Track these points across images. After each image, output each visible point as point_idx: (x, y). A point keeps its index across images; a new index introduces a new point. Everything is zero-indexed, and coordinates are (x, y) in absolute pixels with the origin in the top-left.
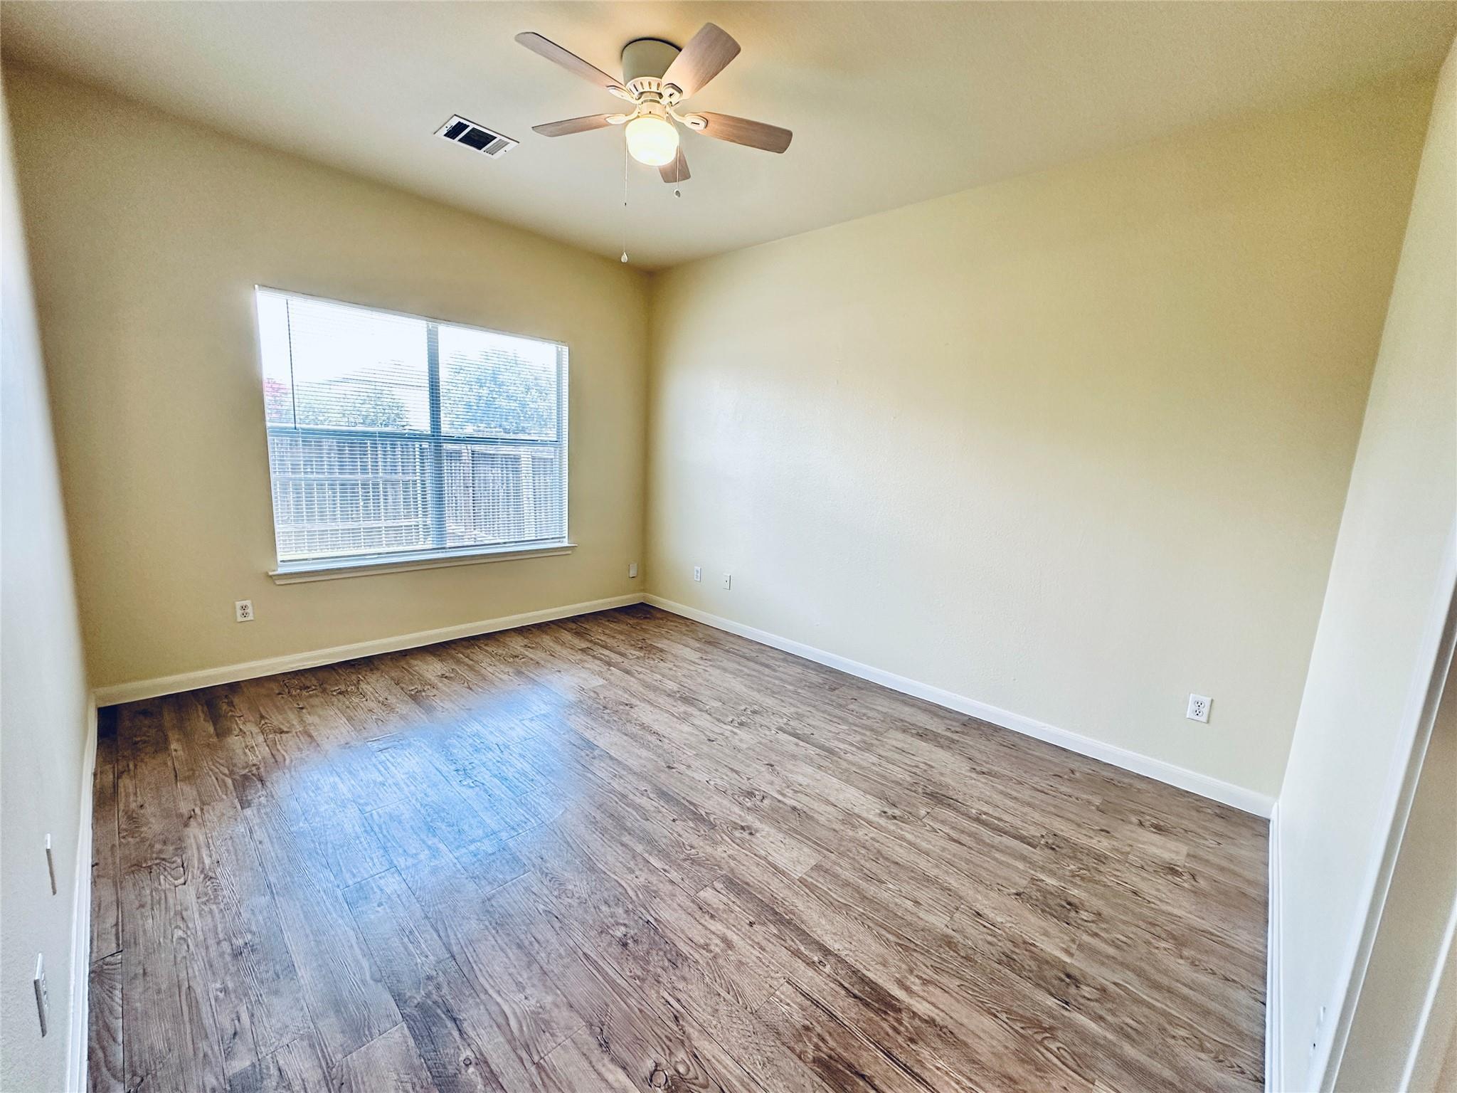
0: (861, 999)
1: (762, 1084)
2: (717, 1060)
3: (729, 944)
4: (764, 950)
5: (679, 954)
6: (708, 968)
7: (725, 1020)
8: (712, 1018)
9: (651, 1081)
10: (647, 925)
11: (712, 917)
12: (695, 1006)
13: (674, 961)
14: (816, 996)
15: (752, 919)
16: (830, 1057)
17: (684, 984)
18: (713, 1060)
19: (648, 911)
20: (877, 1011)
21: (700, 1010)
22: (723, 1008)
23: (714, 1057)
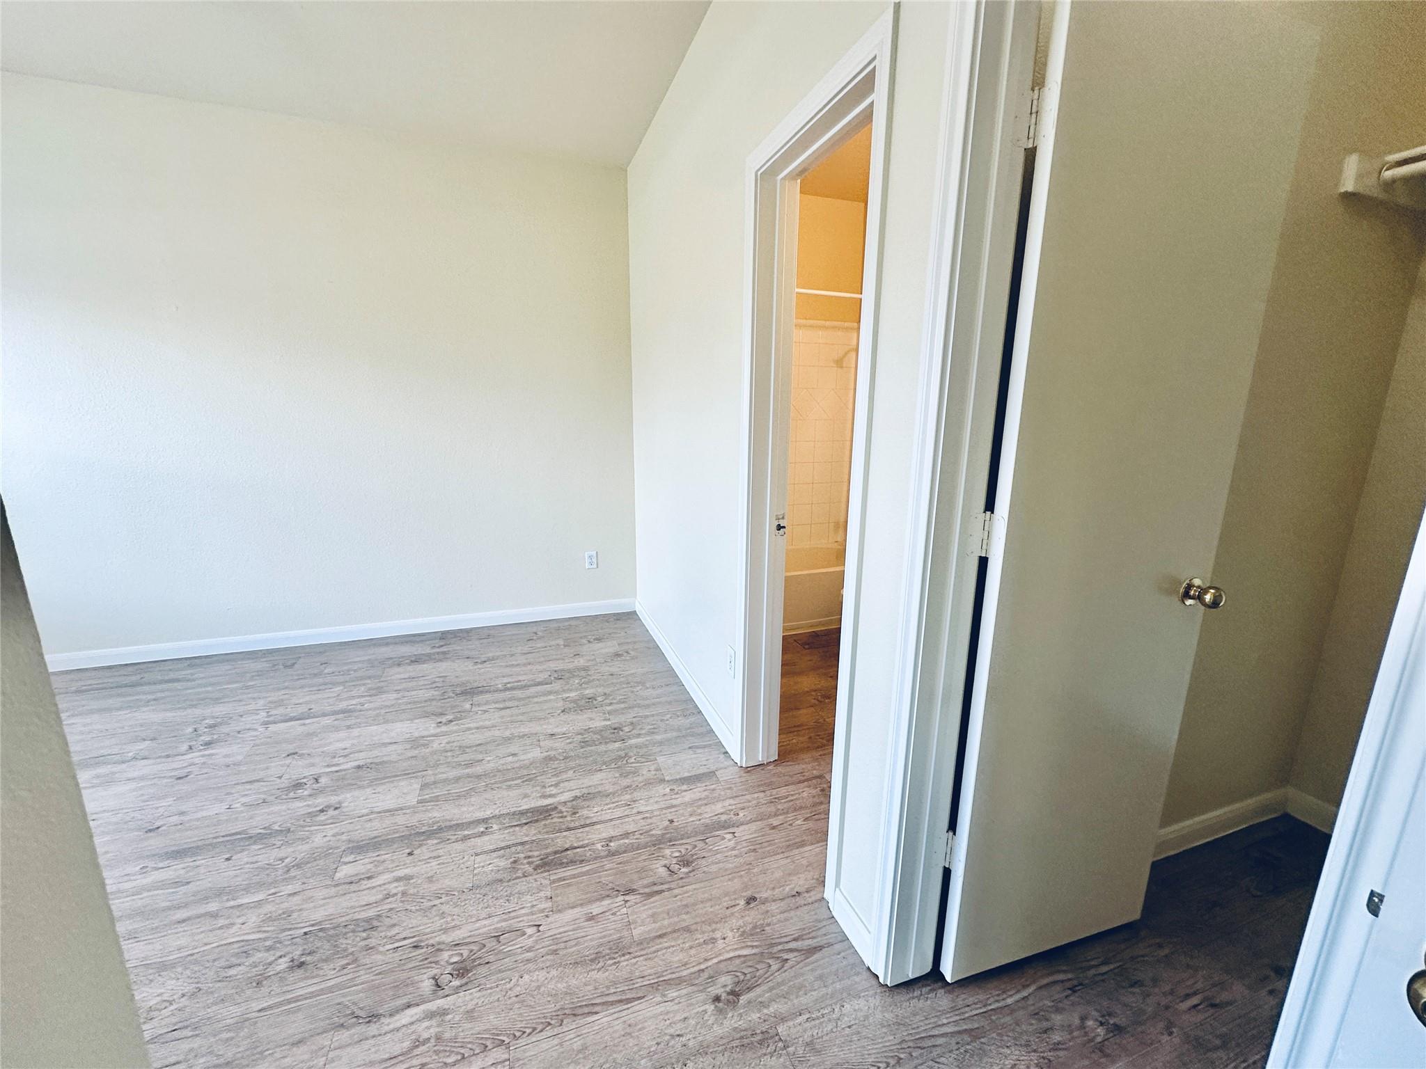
0: (531, 822)
1: (517, 908)
2: (476, 930)
3: (407, 878)
4: (439, 857)
5: (368, 920)
6: (406, 903)
7: (456, 911)
8: (445, 919)
9: (439, 987)
10: (308, 936)
11: (369, 878)
12: (421, 928)
13: (371, 927)
14: (503, 844)
15: (408, 851)
16: (542, 859)
17: (397, 927)
18: (472, 933)
19: (297, 928)
20: (545, 818)
21: (430, 925)
22: (445, 908)
23: (471, 932)
